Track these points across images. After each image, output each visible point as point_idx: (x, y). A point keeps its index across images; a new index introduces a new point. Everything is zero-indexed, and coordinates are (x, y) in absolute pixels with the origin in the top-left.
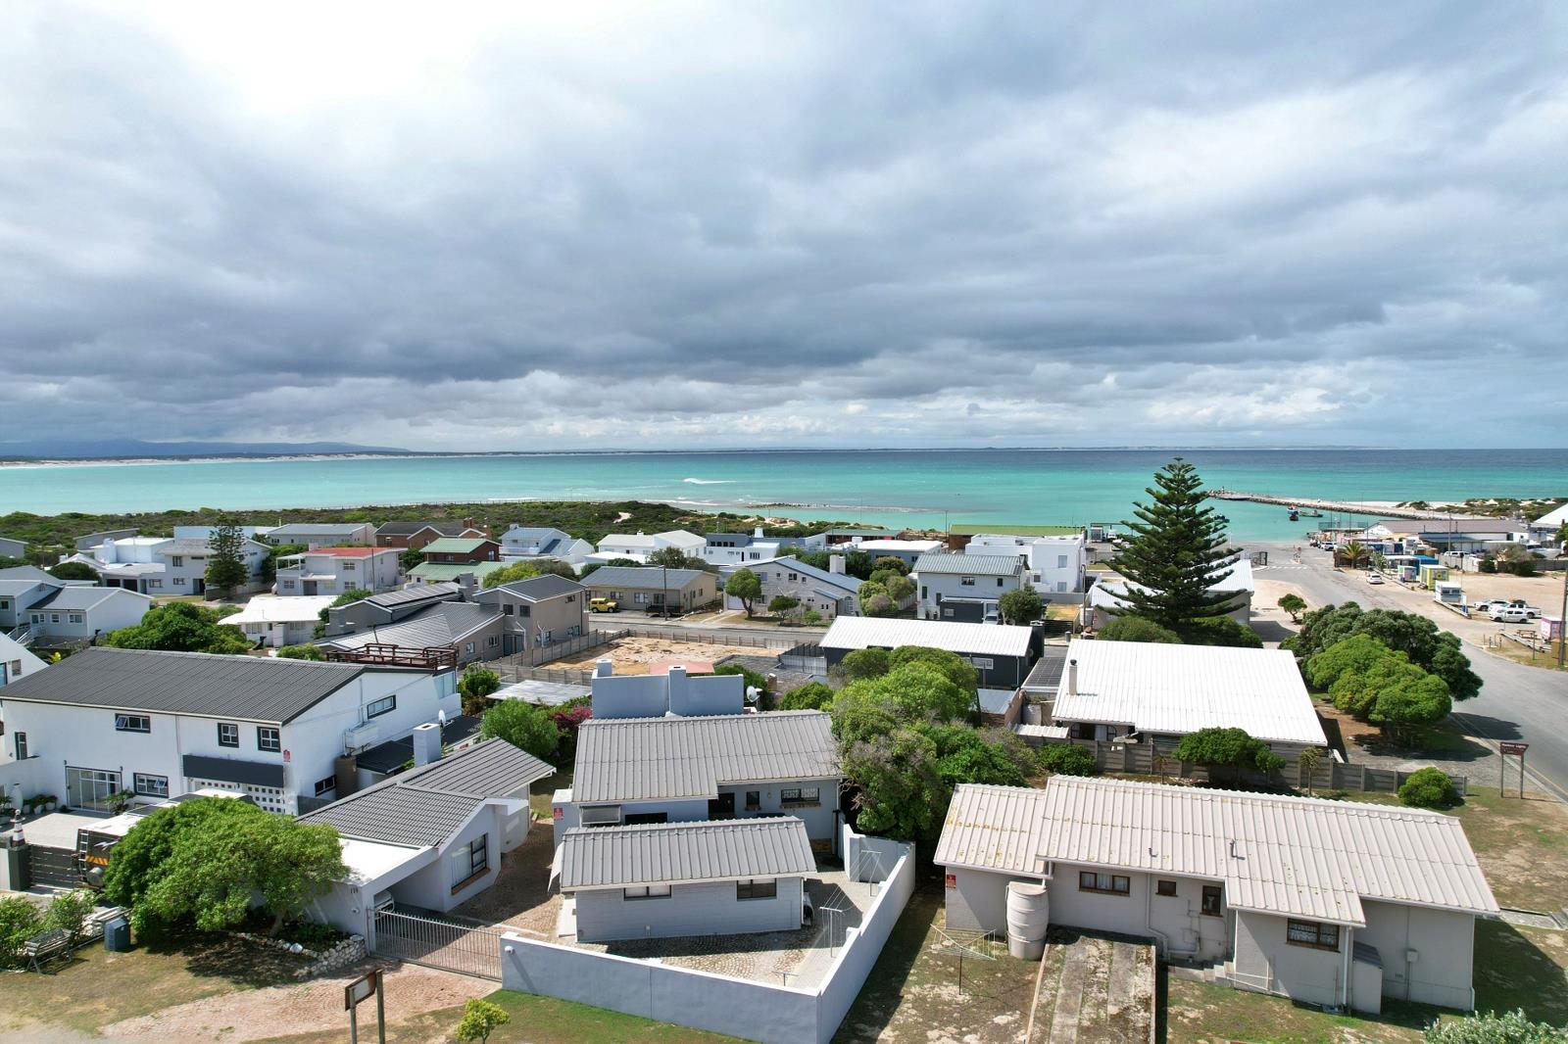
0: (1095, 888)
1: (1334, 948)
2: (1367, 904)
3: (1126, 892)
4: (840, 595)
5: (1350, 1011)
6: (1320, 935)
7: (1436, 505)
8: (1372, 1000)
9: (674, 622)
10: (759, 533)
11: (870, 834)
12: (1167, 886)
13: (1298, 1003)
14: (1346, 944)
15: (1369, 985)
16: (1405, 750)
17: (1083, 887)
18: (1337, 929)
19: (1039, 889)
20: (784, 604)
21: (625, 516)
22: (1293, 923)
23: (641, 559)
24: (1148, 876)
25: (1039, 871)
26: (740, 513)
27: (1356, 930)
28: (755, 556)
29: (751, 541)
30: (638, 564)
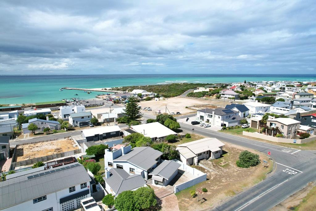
5: (219, 158)
12: (204, 153)
13: (216, 159)
14: (219, 152)
20: (48, 130)
22: (216, 152)
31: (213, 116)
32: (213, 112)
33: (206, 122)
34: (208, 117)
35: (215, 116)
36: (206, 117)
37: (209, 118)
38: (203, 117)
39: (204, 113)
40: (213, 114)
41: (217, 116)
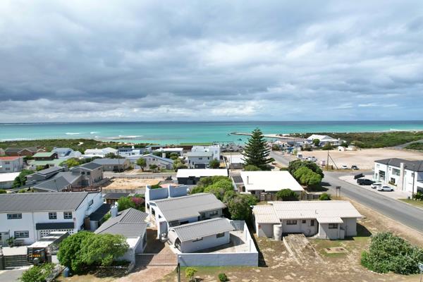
0: (290, 224)
1: (337, 228)
2: (342, 218)
3: (296, 224)
4: (167, 163)
5: (340, 239)
6: (334, 226)
7: (284, 135)
8: (343, 237)
9: (122, 173)
10: (133, 147)
11: (234, 219)
12: (304, 221)
13: (331, 240)
14: (339, 227)
15: (342, 234)
16: (314, 190)
17: (288, 224)
18: (337, 224)
19: (280, 226)
20: (154, 167)
21: (81, 143)
22: (330, 224)
23: (102, 156)
24: (300, 219)
25: (279, 222)
26: (116, 141)
27: (340, 224)
28: (133, 154)
29: (132, 150)
30: (101, 158)
31: (401, 172)
32: (402, 164)
33: (390, 183)
34: (393, 173)
35: (404, 173)
36: (390, 175)
37: (395, 176)
38: (384, 172)
39: (386, 166)
40: (401, 169)
41: (409, 173)
